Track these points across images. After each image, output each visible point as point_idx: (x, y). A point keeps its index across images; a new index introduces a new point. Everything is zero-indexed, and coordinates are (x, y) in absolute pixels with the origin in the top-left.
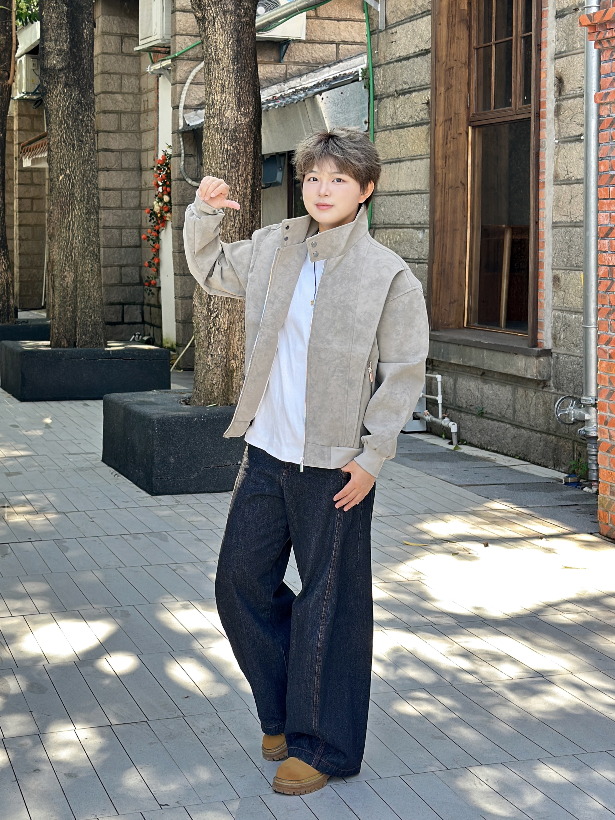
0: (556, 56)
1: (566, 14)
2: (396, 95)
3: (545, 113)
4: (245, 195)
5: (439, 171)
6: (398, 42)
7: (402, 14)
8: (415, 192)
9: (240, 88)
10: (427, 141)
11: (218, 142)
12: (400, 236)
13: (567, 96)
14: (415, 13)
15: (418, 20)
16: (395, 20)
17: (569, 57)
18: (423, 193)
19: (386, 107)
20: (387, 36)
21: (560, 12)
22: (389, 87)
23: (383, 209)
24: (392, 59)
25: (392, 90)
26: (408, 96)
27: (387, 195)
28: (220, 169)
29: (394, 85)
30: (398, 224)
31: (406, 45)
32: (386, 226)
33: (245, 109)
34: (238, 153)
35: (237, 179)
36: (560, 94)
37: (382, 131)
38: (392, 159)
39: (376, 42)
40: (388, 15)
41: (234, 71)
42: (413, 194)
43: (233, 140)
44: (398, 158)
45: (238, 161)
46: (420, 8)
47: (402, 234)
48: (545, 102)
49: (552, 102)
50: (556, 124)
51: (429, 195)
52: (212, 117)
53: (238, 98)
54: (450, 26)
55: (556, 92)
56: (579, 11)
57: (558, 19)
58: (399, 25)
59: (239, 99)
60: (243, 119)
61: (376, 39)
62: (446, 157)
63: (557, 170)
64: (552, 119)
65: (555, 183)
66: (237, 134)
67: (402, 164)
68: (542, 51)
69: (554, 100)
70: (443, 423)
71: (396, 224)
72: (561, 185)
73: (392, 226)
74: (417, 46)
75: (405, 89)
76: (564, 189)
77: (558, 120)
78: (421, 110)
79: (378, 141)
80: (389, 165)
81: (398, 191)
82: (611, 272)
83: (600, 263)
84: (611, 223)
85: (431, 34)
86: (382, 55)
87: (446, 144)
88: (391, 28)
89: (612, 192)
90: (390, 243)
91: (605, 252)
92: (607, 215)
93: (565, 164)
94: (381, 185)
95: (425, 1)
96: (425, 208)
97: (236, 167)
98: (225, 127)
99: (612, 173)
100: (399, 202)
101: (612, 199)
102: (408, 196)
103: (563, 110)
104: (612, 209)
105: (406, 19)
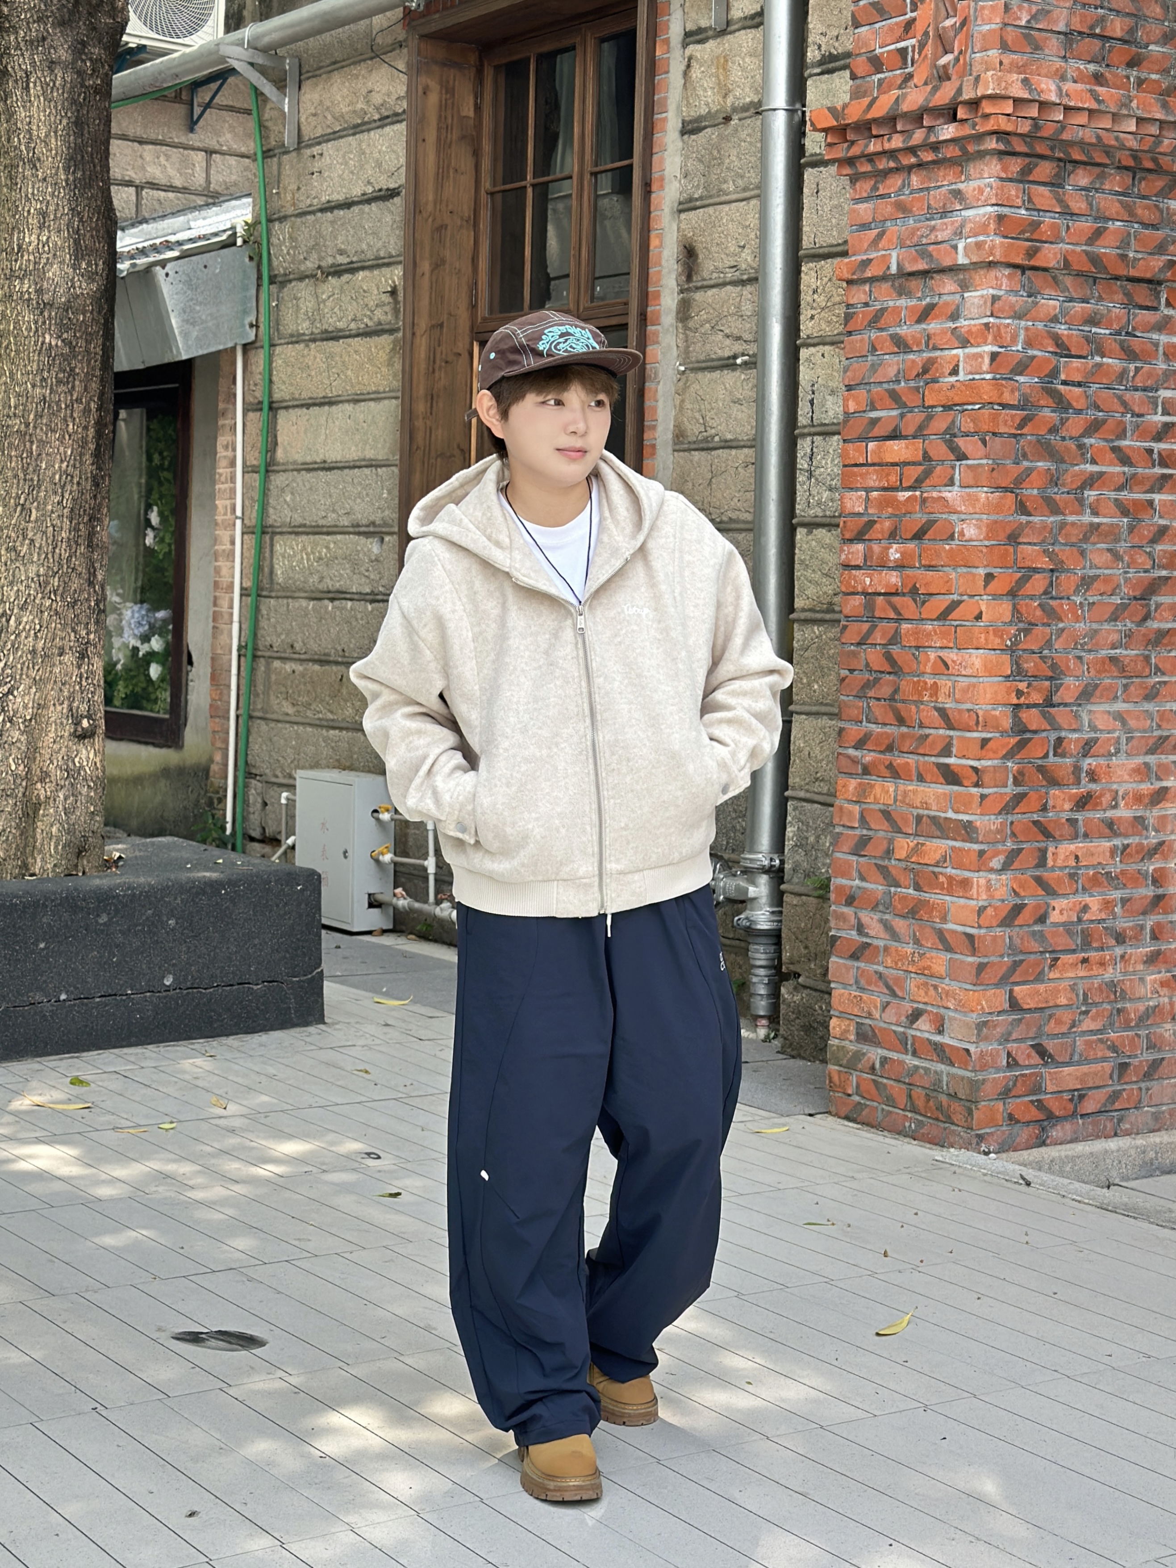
0: (681, 207)
1: (705, 127)
2: (319, 274)
3: (658, 315)
4: (84, 443)
5: (419, 423)
6: (326, 174)
7: (336, 119)
8: (363, 463)
9: (81, 221)
10: (390, 364)
11: (29, 329)
12: (327, 548)
13: (705, 283)
14: (366, 119)
15: (372, 133)
16: (319, 132)
17: (711, 210)
18: (381, 466)
19: (297, 299)
20: (299, 161)
21: (690, 122)
22: (305, 259)
23: (288, 499)
24: (310, 206)
25: (310, 265)
26: (346, 277)
27: (299, 470)
28: (34, 386)
29: (315, 255)
30: (323, 526)
31: (343, 179)
32: (296, 530)
33: (89, 264)
34: (73, 354)
35: (70, 406)
36: (689, 278)
37: (288, 343)
38: (310, 398)
39: (276, 173)
40: (303, 120)
41: (67, 183)
42: (359, 467)
43: (63, 327)
44: (324, 397)
45: (72, 370)
46: (377, 109)
47: (332, 546)
48: (658, 295)
49: (673, 293)
50: (681, 336)
51: (396, 470)
52: (17, 277)
53: (75, 240)
54: (442, 145)
55: (680, 275)
56: (732, 123)
57: (686, 137)
58: (330, 140)
59: (77, 242)
60: (84, 285)
61: (275, 167)
62: (431, 397)
63: (683, 421)
64: (672, 325)
65: (677, 447)
66: (70, 315)
67: (334, 408)
68: (653, 196)
69: (676, 290)
70: (438, 911)
71: (318, 526)
72: (689, 450)
73: (308, 530)
74: (369, 183)
75: (341, 265)
76: (696, 459)
77: (686, 328)
78: (377, 306)
79: (278, 362)
80: (304, 410)
81: (325, 462)
82: (870, 606)
83: (844, 589)
84: (870, 511)
85: (403, 160)
86: (289, 197)
87: (431, 372)
88: (309, 146)
89: (873, 451)
90: (308, 559)
91: (857, 567)
92: (860, 497)
93: (700, 410)
94: (285, 449)
95: (389, 95)
96: (385, 495)
97: (68, 383)
98: (46, 298)
99: (874, 415)
100: (328, 483)
101: (873, 465)
102: (346, 471)
103: (696, 310)
104: (871, 483)
105: (345, 129)
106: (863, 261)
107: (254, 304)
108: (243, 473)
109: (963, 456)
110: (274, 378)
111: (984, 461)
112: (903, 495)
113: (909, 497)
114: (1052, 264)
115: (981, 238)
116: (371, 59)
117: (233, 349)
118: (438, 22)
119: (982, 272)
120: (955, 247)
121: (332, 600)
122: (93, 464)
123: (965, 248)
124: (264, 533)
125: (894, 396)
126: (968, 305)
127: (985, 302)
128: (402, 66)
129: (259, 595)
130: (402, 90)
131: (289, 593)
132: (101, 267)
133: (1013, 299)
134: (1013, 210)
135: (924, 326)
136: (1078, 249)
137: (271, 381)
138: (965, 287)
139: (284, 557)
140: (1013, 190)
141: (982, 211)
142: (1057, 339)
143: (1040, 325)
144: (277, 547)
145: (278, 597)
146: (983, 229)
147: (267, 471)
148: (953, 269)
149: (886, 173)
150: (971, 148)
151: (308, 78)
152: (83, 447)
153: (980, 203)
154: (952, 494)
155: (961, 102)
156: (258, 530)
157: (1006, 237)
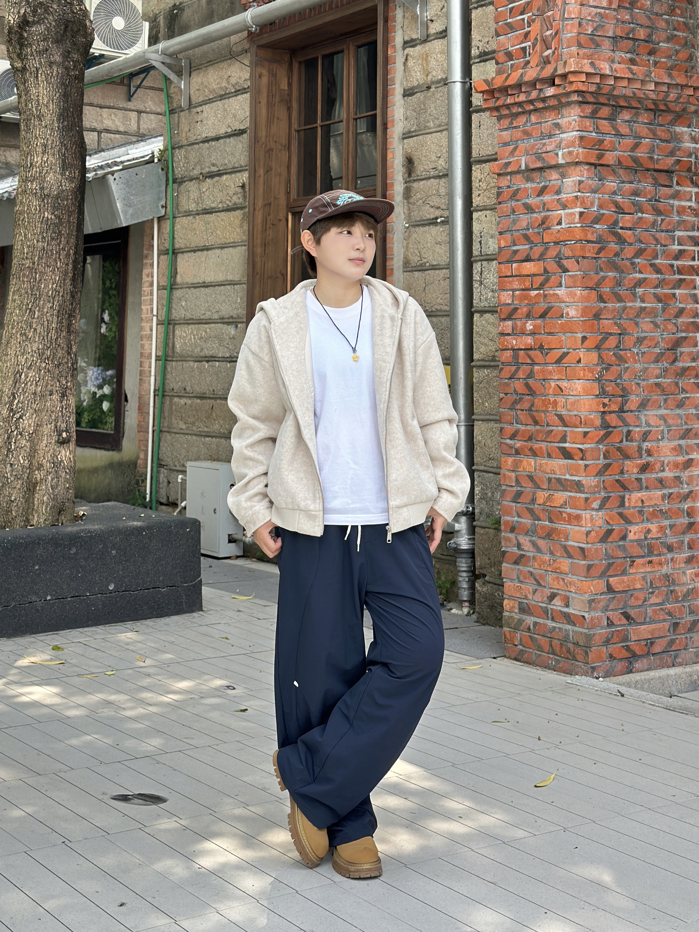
0: (404, 136)
1: (416, 93)
2: (201, 177)
3: (393, 194)
4: (66, 273)
5: (258, 259)
6: (205, 122)
7: (211, 92)
8: (227, 283)
9: (66, 149)
10: (241, 226)
11: (36, 210)
12: (206, 332)
13: (419, 178)
14: (228, 92)
15: (231, 99)
16: (201, 99)
17: (421, 137)
18: (236, 284)
19: (189, 191)
20: (190, 115)
21: (409, 90)
22: (193, 169)
23: (183, 304)
24: (196, 140)
25: (196, 172)
26: (217, 178)
27: (189, 288)
28: (38, 241)
29: (198, 167)
30: (203, 319)
31: (215, 125)
32: (188, 322)
33: (70, 173)
34: (61, 223)
35: (58, 253)
36: (410, 175)
37: (184, 216)
38: (196, 247)
39: (176, 122)
40: (192, 92)
41: (58, 128)
42: (224, 285)
43: (55, 208)
44: (204, 246)
45: (60, 232)
46: (233, 86)
47: (208, 330)
48: (392, 185)
49: (401, 183)
50: (406, 207)
51: (245, 286)
52: (30, 181)
53: (62, 160)
54: (270, 105)
55: (405, 173)
56: (432, 90)
57: (406, 98)
58: (207, 104)
59: (64, 161)
60: (67, 185)
61: (177, 119)
62: (265, 245)
63: (408, 255)
64: (401, 201)
65: (405, 270)
66: (60, 202)
67: (210, 252)
68: (389, 130)
69: (403, 181)
71: (200, 319)
72: (412, 271)
73: (195, 322)
74: (229, 127)
75: (214, 172)
76: (416, 276)
77: (409, 203)
78: (234, 194)
79: (178, 227)
80: (193, 253)
81: (204, 282)
82: (516, 357)
83: (501, 347)
84: (515, 302)
85: (248, 114)
86: (184, 135)
87: (265, 230)
88: (196, 107)
89: (515, 268)
90: (195, 338)
91: (508, 334)
92: (509, 294)
93: (418, 249)
94: (181, 276)
95: (240, 78)
96: (239, 301)
97: (57, 239)
98: (46, 192)
99: (515, 248)
100: (206, 295)
101: (516, 276)
102: (217, 287)
103: (414, 192)
104: (515, 287)
105: (215, 97)
106: (506, 163)
107: (164, 194)
108: (158, 290)
109: (566, 270)
110: (175, 236)
111: (579, 273)
112: (534, 293)
113: (537, 294)
114: (612, 162)
115: (571, 149)
116: (230, 59)
117: (152, 220)
118: (266, 39)
119: (573, 168)
120: (557, 154)
121: (208, 361)
122: (71, 285)
123: (562, 154)
124: (169, 324)
125: (526, 237)
126: (565, 186)
127: (575, 185)
128: (247, 62)
129: (166, 360)
130: (247, 76)
131: (183, 359)
132: (77, 174)
133: (590, 182)
134: (588, 133)
135: (541, 198)
136: (626, 154)
137: (174, 238)
138: (563, 176)
139: (180, 337)
140: (588, 123)
141: (571, 134)
142: (616, 204)
143: (606, 197)
144: (177, 332)
145: (177, 361)
146: (572, 144)
147: (171, 289)
148: (556, 167)
149: (518, 114)
150: (564, 100)
151: (195, 70)
152: (65, 275)
153: (570, 130)
154: (561, 292)
155: (557, 76)
156: (166, 323)
157: (585, 148)
